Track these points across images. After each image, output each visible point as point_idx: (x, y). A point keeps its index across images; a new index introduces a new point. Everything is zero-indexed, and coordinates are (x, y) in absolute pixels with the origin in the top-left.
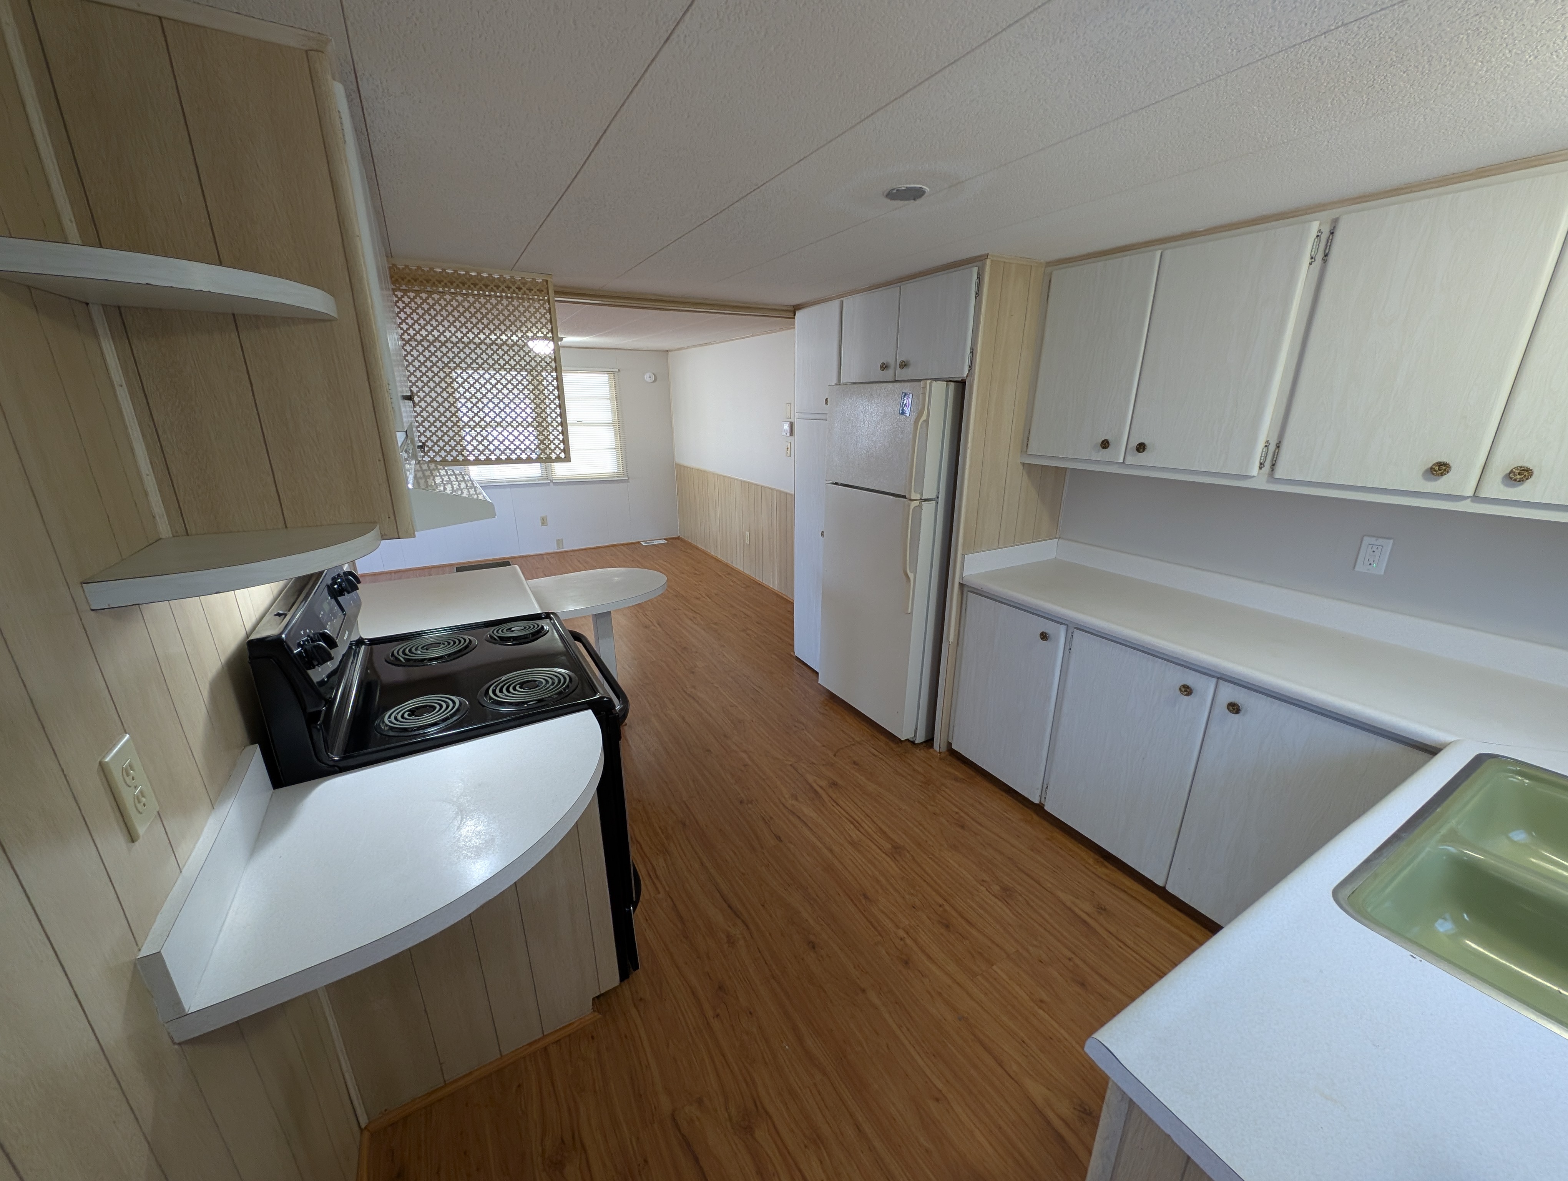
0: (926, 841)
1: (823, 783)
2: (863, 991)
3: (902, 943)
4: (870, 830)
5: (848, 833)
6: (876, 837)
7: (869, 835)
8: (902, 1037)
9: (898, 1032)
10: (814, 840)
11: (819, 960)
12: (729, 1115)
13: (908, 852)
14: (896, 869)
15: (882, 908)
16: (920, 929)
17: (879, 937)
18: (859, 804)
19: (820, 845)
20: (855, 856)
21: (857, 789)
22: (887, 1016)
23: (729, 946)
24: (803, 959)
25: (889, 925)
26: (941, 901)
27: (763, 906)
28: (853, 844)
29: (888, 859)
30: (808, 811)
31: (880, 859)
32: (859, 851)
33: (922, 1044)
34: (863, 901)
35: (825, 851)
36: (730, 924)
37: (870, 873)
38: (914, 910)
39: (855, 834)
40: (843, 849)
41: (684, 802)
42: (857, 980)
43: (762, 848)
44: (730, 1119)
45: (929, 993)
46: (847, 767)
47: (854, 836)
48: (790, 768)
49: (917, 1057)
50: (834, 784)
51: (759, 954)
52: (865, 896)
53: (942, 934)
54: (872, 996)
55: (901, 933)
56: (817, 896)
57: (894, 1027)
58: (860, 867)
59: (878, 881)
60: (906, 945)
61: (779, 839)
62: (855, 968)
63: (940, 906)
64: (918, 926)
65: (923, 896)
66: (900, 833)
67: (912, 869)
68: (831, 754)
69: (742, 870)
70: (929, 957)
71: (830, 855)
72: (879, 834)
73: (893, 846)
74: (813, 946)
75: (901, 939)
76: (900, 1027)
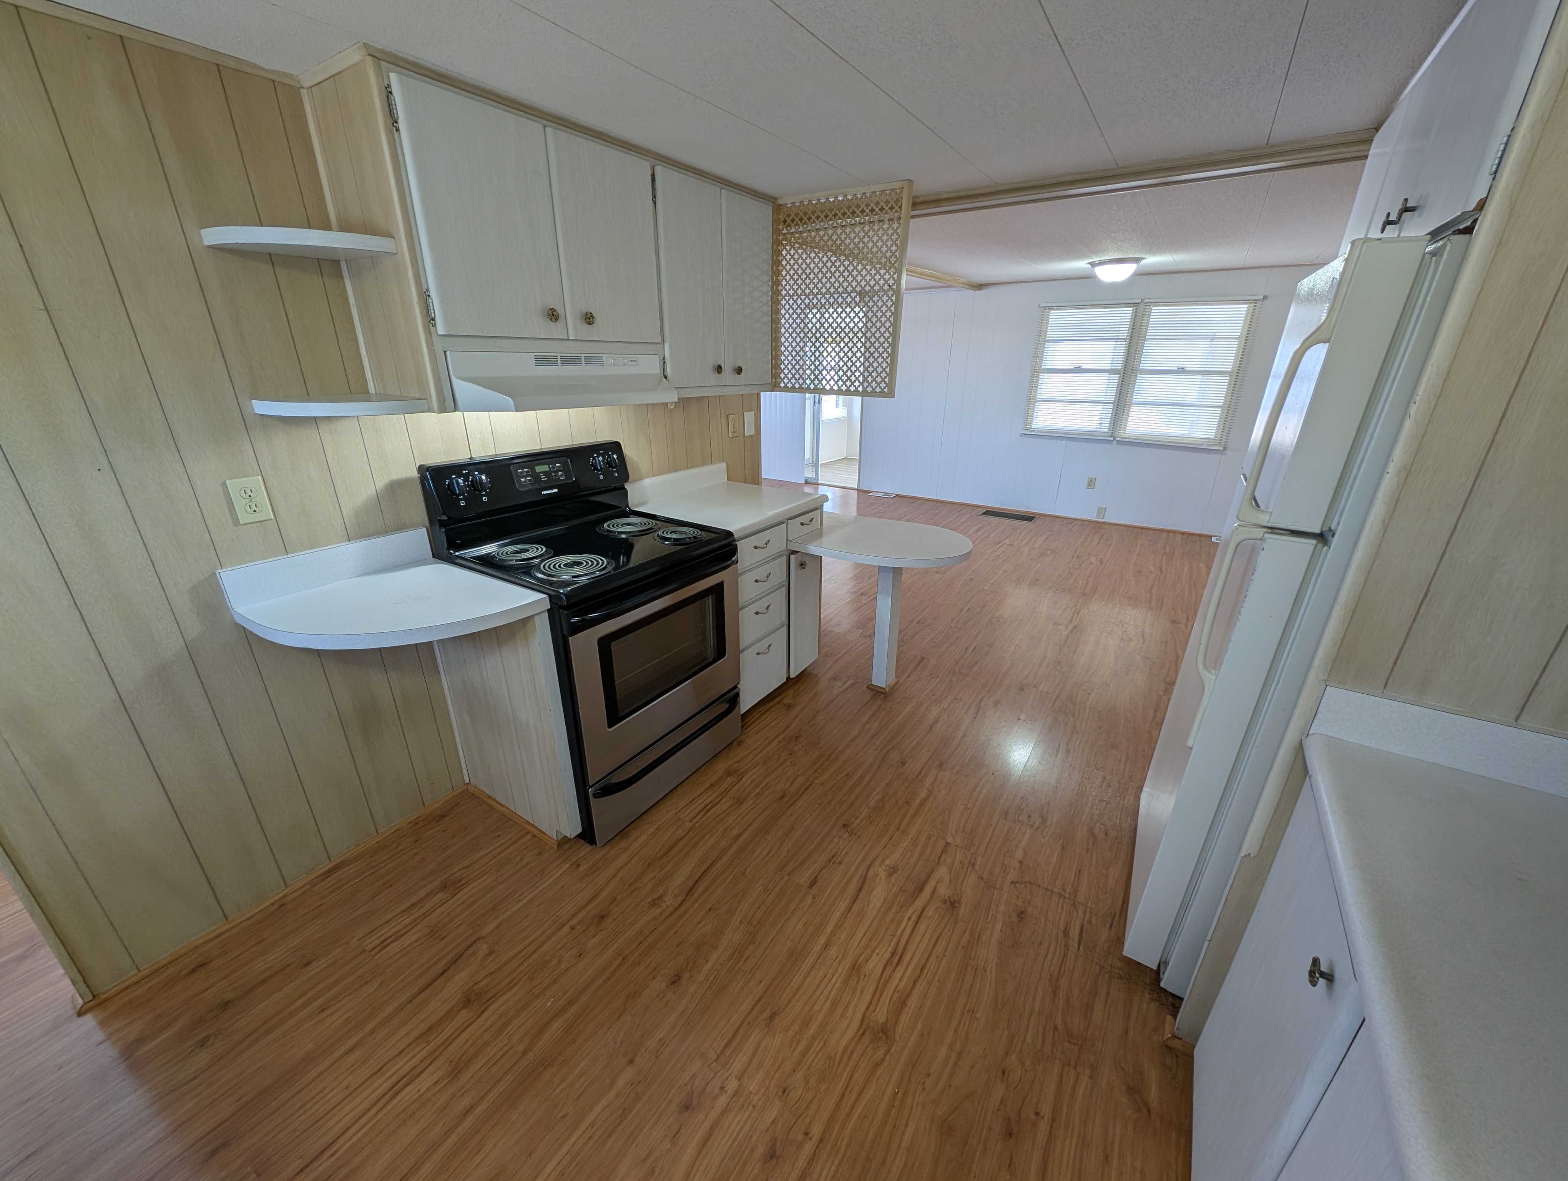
0: (929, 1075)
1: (944, 891)
2: (631, 1062)
3: (717, 1091)
4: (896, 982)
5: (871, 956)
6: (887, 994)
7: (885, 985)
8: (578, 1133)
9: (585, 1125)
10: (833, 921)
11: (658, 996)
12: (480, 981)
13: (888, 1051)
14: (844, 1043)
15: (762, 1047)
16: (748, 1113)
17: (715, 1057)
18: (939, 950)
19: (829, 930)
20: (834, 980)
21: (966, 937)
22: (604, 1102)
23: (650, 903)
24: (654, 978)
25: (738, 1065)
26: (816, 1132)
27: (710, 909)
28: (856, 969)
29: (855, 1025)
30: (878, 895)
31: (849, 1014)
32: (846, 982)
33: (574, 1164)
34: (764, 1016)
35: (822, 940)
36: (676, 892)
37: (816, 1008)
38: (780, 1092)
39: (875, 965)
40: (838, 959)
41: (813, 782)
42: (643, 1050)
43: (789, 875)
44: (476, 984)
45: (649, 1155)
46: (1002, 908)
47: (871, 964)
48: (940, 845)
49: (554, 1162)
50: (953, 904)
51: (648, 933)
52: (772, 1017)
53: (753, 1150)
54: (628, 1074)
55: (732, 1085)
56: (747, 958)
57: (591, 1118)
58: (819, 992)
59: (806, 1024)
60: (716, 1098)
61: (813, 883)
62: (660, 1040)
63: (806, 1134)
64: (754, 1107)
65: (812, 1101)
66: (919, 1026)
67: (855, 1068)
68: (1012, 876)
69: (748, 871)
70: (706, 1140)
71: (818, 948)
72: (895, 998)
73: (885, 1024)
74: (676, 980)
75: (722, 1088)
76: (592, 1125)
